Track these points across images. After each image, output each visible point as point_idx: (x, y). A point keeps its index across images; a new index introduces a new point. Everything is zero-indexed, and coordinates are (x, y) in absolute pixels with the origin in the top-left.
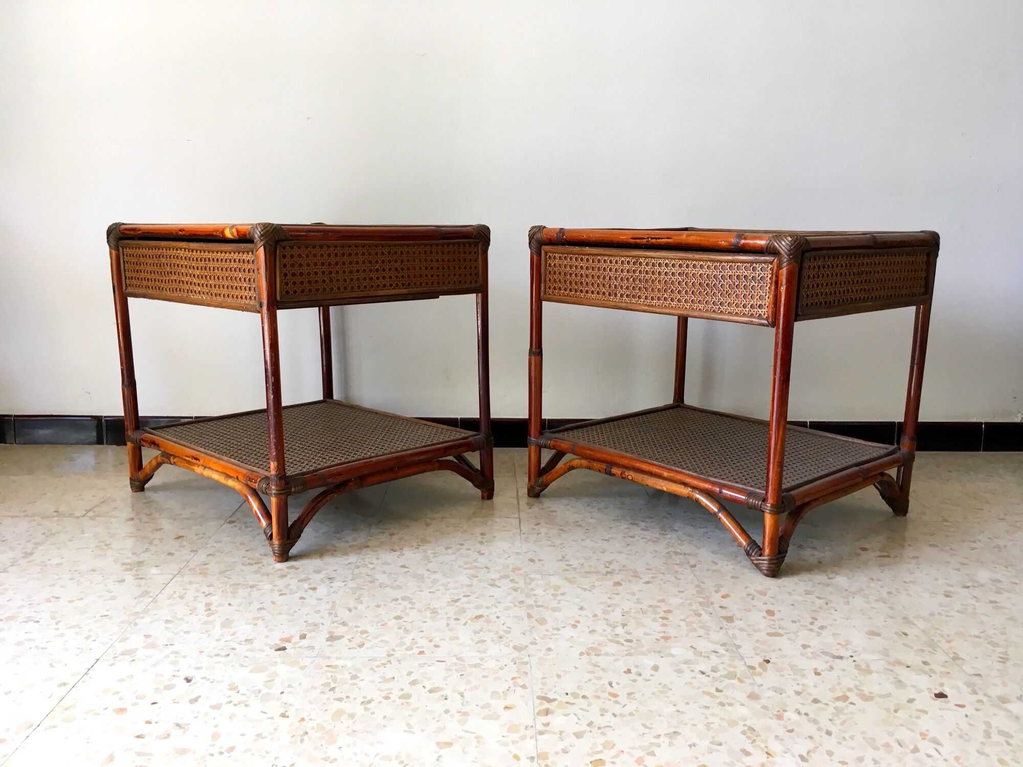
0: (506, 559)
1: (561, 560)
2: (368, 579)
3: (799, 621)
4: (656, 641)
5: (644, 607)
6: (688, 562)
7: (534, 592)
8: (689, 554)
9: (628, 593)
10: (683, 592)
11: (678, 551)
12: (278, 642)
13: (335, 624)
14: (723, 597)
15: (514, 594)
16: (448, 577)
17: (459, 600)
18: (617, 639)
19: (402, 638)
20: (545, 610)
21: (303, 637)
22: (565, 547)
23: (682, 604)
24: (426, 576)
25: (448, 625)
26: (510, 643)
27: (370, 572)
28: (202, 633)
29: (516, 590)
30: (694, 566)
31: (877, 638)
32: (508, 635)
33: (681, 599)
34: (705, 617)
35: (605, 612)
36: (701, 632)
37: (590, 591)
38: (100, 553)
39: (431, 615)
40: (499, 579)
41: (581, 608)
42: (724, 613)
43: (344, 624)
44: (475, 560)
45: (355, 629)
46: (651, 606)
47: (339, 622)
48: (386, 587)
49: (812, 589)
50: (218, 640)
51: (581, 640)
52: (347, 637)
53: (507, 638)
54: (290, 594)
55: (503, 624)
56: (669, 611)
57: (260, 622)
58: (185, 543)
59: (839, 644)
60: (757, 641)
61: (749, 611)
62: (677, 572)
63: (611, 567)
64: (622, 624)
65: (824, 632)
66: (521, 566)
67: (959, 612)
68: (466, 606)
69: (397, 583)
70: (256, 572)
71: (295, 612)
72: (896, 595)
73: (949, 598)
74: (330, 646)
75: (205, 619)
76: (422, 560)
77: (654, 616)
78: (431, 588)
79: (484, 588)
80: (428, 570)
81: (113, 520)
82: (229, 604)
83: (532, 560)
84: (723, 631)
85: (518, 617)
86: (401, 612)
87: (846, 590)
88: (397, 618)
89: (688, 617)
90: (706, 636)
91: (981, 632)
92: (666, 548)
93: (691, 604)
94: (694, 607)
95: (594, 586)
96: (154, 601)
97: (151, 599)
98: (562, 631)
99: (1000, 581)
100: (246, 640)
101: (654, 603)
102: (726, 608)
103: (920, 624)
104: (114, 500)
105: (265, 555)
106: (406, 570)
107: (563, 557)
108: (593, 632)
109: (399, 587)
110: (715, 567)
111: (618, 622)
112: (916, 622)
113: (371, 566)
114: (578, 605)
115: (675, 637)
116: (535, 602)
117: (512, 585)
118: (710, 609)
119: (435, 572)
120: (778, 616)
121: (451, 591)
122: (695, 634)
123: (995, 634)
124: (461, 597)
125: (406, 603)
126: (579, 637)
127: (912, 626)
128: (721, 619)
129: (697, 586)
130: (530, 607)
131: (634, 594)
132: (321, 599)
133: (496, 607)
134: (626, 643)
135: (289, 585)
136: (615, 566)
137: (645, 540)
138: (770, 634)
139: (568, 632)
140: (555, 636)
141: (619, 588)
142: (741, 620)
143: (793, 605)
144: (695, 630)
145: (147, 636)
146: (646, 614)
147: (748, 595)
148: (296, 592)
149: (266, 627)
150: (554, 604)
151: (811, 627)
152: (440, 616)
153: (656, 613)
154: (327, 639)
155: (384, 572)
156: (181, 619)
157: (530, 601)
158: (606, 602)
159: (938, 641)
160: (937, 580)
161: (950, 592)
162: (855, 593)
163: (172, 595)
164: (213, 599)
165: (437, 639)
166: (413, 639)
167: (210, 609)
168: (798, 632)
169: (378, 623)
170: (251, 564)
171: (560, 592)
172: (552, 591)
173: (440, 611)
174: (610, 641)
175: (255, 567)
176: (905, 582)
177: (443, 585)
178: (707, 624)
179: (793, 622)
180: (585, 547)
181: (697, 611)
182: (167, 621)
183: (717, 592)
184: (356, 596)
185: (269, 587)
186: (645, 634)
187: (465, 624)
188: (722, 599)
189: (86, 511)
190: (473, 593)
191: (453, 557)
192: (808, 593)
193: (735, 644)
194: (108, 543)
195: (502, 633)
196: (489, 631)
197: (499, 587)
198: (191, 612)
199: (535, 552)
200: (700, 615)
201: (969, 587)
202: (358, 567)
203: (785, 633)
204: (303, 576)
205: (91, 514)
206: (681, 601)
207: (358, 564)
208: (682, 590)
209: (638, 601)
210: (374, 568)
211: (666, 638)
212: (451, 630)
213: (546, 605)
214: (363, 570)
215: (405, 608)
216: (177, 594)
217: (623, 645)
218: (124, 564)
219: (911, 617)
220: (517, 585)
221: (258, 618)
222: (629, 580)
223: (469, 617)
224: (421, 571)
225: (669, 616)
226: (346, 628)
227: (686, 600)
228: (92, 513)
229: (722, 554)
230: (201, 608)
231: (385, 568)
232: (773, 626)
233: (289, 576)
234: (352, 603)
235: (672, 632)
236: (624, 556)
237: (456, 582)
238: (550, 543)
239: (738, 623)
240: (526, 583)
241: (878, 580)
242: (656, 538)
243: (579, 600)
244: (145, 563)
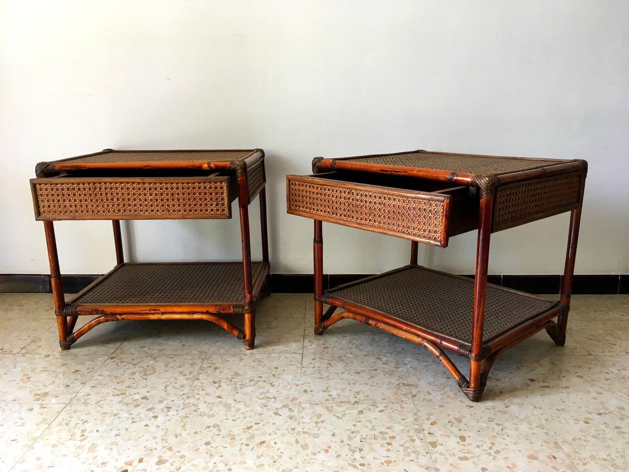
0: (288, 390)
1: (325, 391)
2: (193, 408)
3: (482, 446)
4: (381, 465)
5: (376, 433)
6: (411, 393)
7: (303, 420)
8: (412, 385)
9: (367, 421)
10: (405, 419)
11: (406, 382)
12: (123, 465)
13: (165, 449)
14: (432, 424)
15: (290, 422)
16: (247, 406)
17: (252, 427)
18: (354, 463)
19: (207, 463)
20: (308, 436)
21: (141, 461)
22: (329, 379)
23: (402, 431)
24: (233, 405)
25: (240, 450)
26: (281, 467)
27: (196, 402)
28: (75, 456)
29: (291, 418)
30: (414, 396)
31: (535, 462)
32: (280, 460)
33: (403, 425)
34: (418, 442)
35: (350, 438)
36: (413, 456)
37: (342, 419)
38: (22, 385)
39: (230, 441)
40: (281, 408)
41: (333, 435)
42: (430, 439)
43: (170, 449)
44: (268, 392)
45: (177, 454)
46: (381, 432)
47: (168, 447)
48: (204, 415)
49: (493, 417)
50: (84, 463)
51: (329, 464)
52: (171, 461)
53: (279, 462)
54: (139, 422)
55: (278, 449)
56: (393, 438)
57: (114, 447)
58: (78, 376)
59: (508, 467)
60: (451, 465)
61: (448, 437)
62: (402, 401)
63: (358, 397)
64: (359, 449)
65: (499, 456)
66: (297, 396)
67: (593, 437)
68: (255, 432)
69: (212, 412)
70: (120, 402)
71: (140, 438)
72: (551, 422)
73: (587, 425)
74: (158, 469)
75: (79, 443)
76: (232, 390)
77: (382, 442)
78: (234, 416)
79: (270, 416)
80: (235, 400)
81: (37, 356)
82: (97, 431)
83: (305, 391)
84: (428, 455)
85: (289, 442)
86: (211, 438)
87: (517, 417)
88: (207, 443)
89: (405, 443)
90: (416, 461)
91: (608, 456)
92: (398, 380)
93: (409, 431)
94: (410, 434)
95: (345, 414)
96: (49, 428)
97: (47, 425)
98: (318, 456)
99: (623, 409)
100: (103, 463)
101: (384, 430)
102: (433, 434)
103: (566, 448)
104: (40, 340)
105: (129, 387)
106: (220, 400)
107: (327, 388)
108: (338, 456)
109: (213, 416)
110: (429, 397)
111: (356, 448)
112: (563, 446)
113: (197, 397)
114: (332, 431)
115: (395, 461)
116: (303, 429)
117: (289, 413)
118: (421, 435)
119: (239, 402)
120: (468, 441)
121: (248, 419)
122: (409, 459)
123: (617, 457)
124: (253, 424)
125: (215, 430)
126: (328, 462)
127: (560, 450)
128: (429, 445)
129: (415, 414)
130: (299, 433)
131: (371, 422)
132: (158, 427)
133: (276, 433)
134: (359, 467)
135: (140, 413)
136: (361, 397)
137: (384, 373)
138: (461, 459)
139: (322, 457)
140: (312, 461)
141: (361, 416)
142: (442, 445)
143: (479, 431)
144: (409, 455)
145: (38, 459)
146: (377, 439)
147: (449, 422)
148: (144, 420)
149: (118, 452)
150: (315, 431)
151: (490, 451)
152: (236, 442)
153: (384, 439)
154: (156, 462)
155: (205, 402)
156: (63, 444)
157: (299, 429)
158: (351, 429)
159: (577, 464)
160: (580, 407)
161: (588, 418)
162: (522, 420)
163: (61, 422)
164: (87, 426)
165: (231, 463)
166: (215, 463)
167: (83, 435)
168: (480, 456)
169: (193, 448)
170: (118, 395)
171: (321, 419)
172: (315, 419)
173: (236, 437)
174: (350, 465)
175: (120, 398)
176: (558, 410)
177: (243, 413)
178: (418, 449)
179: (478, 447)
180: (343, 379)
181: (413, 437)
182: (54, 446)
183: (428, 419)
184: (182, 424)
185: (126, 415)
186: (374, 458)
187: (252, 450)
188: (431, 426)
189: (21, 348)
190: (261, 421)
191: (252, 389)
192: (491, 420)
193: (435, 468)
194: (29, 376)
195: (276, 457)
196: (268, 455)
197: (280, 416)
198: (70, 437)
199: (309, 383)
200: (413, 441)
201: (602, 414)
202: (188, 397)
203: (471, 457)
204: (150, 406)
205: (23, 351)
206: (402, 428)
207: (189, 395)
208: (405, 417)
209: (373, 428)
210: (199, 399)
211: (388, 462)
212: (241, 455)
213: (309, 432)
214: (191, 400)
215: (214, 435)
216: (65, 421)
217: (358, 468)
218: (35, 395)
219: (560, 441)
220: (292, 414)
221: (112, 444)
222: (369, 409)
223: (256, 443)
224: (230, 401)
225: (393, 442)
226: (171, 453)
227: (406, 427)
228: (25, 351)
229: (435, 385)
230: (78, 432)
231: (207, 399)
232: (463, 451)
233: (142, 406)
234: (179, 430)
235: (393, 456)
236: (368, 387)
237: (252, 411)
238: (320, 376)
239: (440, 448)
240: (299, 411)
241: (540, 408)
242: (392, 371)
243: (333, 427)
244: (50, 393)
